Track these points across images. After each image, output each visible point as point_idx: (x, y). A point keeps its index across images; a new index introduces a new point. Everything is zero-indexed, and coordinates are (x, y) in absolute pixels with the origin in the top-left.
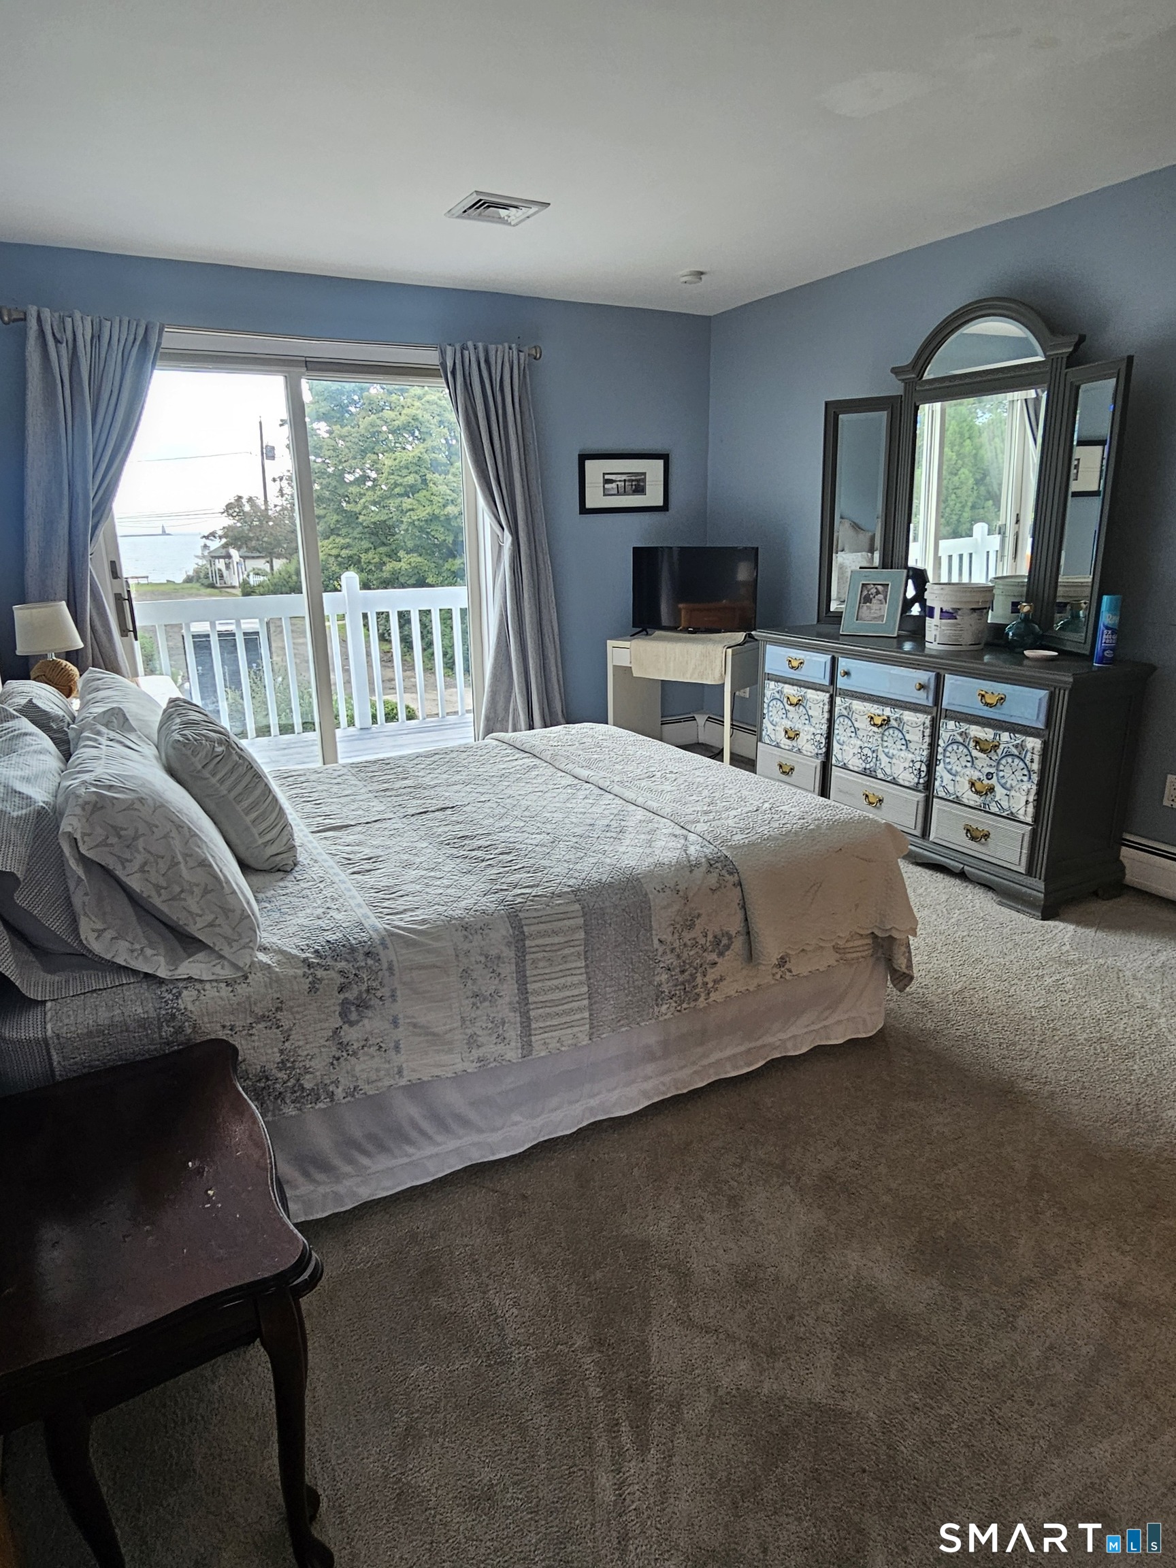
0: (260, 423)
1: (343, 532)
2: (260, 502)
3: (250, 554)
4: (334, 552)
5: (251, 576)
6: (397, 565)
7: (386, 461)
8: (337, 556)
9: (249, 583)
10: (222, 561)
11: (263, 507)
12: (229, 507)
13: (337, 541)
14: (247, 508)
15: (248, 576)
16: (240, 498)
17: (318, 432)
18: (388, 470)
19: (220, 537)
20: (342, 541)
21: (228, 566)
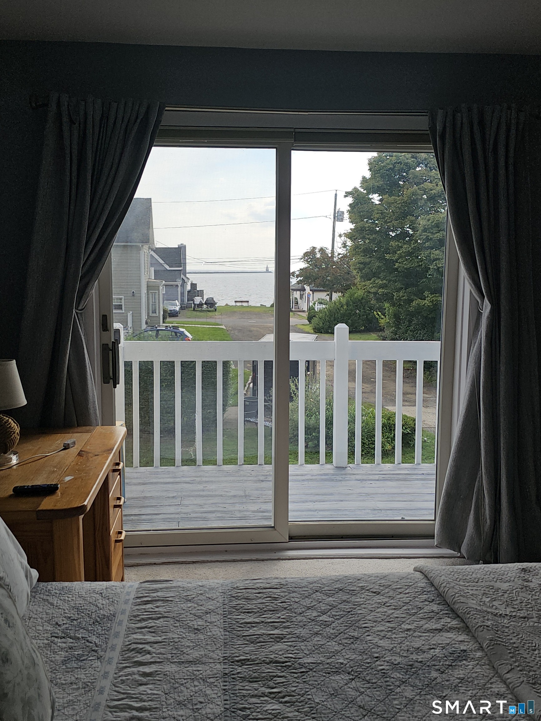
0: (336, 195)
1: (382, 275)
2: (329, 251)
3: (316, 289)
4: (373, 290)
5: (316, 305)
6: (423, 302)
7: (422, 222)
8: (375, 293)
9: (314, 309)
10: (298, 292)
11: (330, 255)
12: (306, 254)
13: (377, 282)
14: (318, 256)
15: (314, 304)
16: (314, 248)
17: (373, 200)
18: (422, 228)
19: (297, 277)
20: (381, 282)
21: (301, 297)
